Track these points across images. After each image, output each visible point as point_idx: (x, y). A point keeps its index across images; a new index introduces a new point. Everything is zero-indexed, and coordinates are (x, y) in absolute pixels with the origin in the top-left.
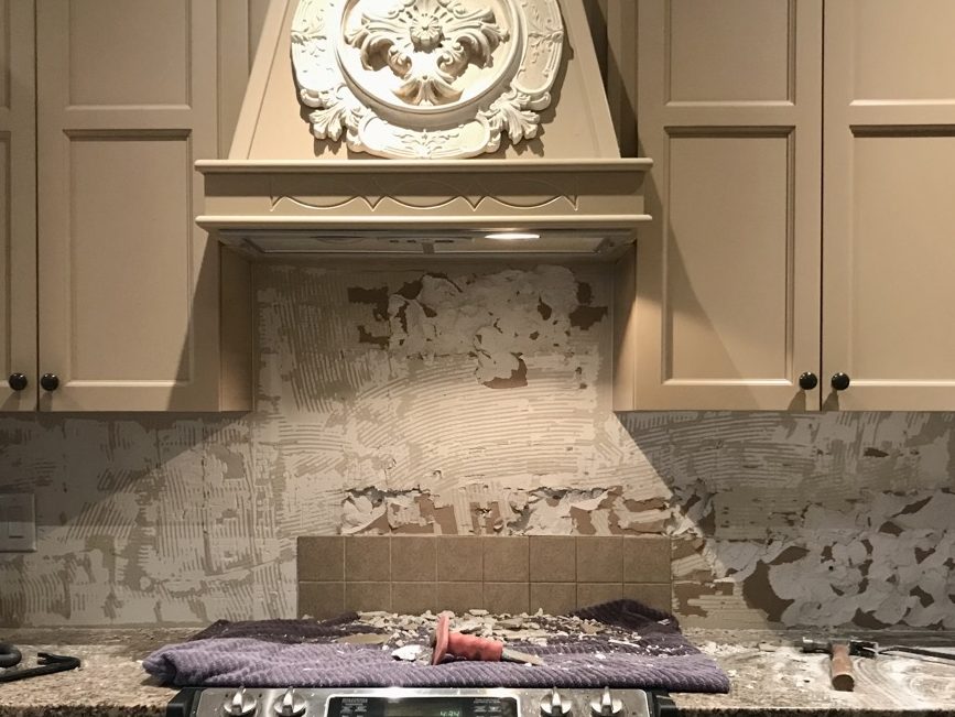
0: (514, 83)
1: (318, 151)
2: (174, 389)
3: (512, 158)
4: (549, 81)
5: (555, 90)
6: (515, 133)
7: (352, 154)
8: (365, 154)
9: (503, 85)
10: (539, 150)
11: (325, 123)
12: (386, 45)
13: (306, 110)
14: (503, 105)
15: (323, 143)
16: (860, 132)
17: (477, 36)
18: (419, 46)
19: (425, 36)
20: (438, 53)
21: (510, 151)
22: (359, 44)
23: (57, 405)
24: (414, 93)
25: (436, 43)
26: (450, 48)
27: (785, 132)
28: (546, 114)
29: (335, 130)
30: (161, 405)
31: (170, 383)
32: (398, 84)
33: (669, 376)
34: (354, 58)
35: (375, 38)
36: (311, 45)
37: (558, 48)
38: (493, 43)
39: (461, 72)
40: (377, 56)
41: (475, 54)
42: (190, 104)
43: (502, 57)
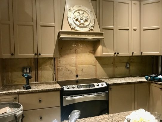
0: (90, 24)
1: (71, 30)
2: (54, 55)
3: (91, 32)
4: (94, 24)
5: (94, 25)
6: (91, 29)
7: (75, 30)
8: (76, 30)
9: (89, 24)
10: (93, 31)
11: (72, 27)
12: (78, 19)
13: (70, 25)
14: (90, 26)
15: (72, 29)
16: (119, 30)
17: (87, 19)
18: (81, 19)
19: (82, 18)
20: (83, 20)
21: (90, 31)
22: (75, 18)
23: (40, 57)
24: (81, 24)
25: (83, 19)
26: (84, 20)
27: (113, 29)
28: (93, 27)
29: (73, 28)
30: (52, 57)
31: (53, 54)
32: (79, 23)
33: (103, 53)
34: (74, 20)
35: (77, 18)
36: (70, 18)
37: (94, 20)
38: (88, 19)
39: (85, 22)
40: (77, 20)
41: (86, 20)
42: (55, 23)
43: (89, 21)
